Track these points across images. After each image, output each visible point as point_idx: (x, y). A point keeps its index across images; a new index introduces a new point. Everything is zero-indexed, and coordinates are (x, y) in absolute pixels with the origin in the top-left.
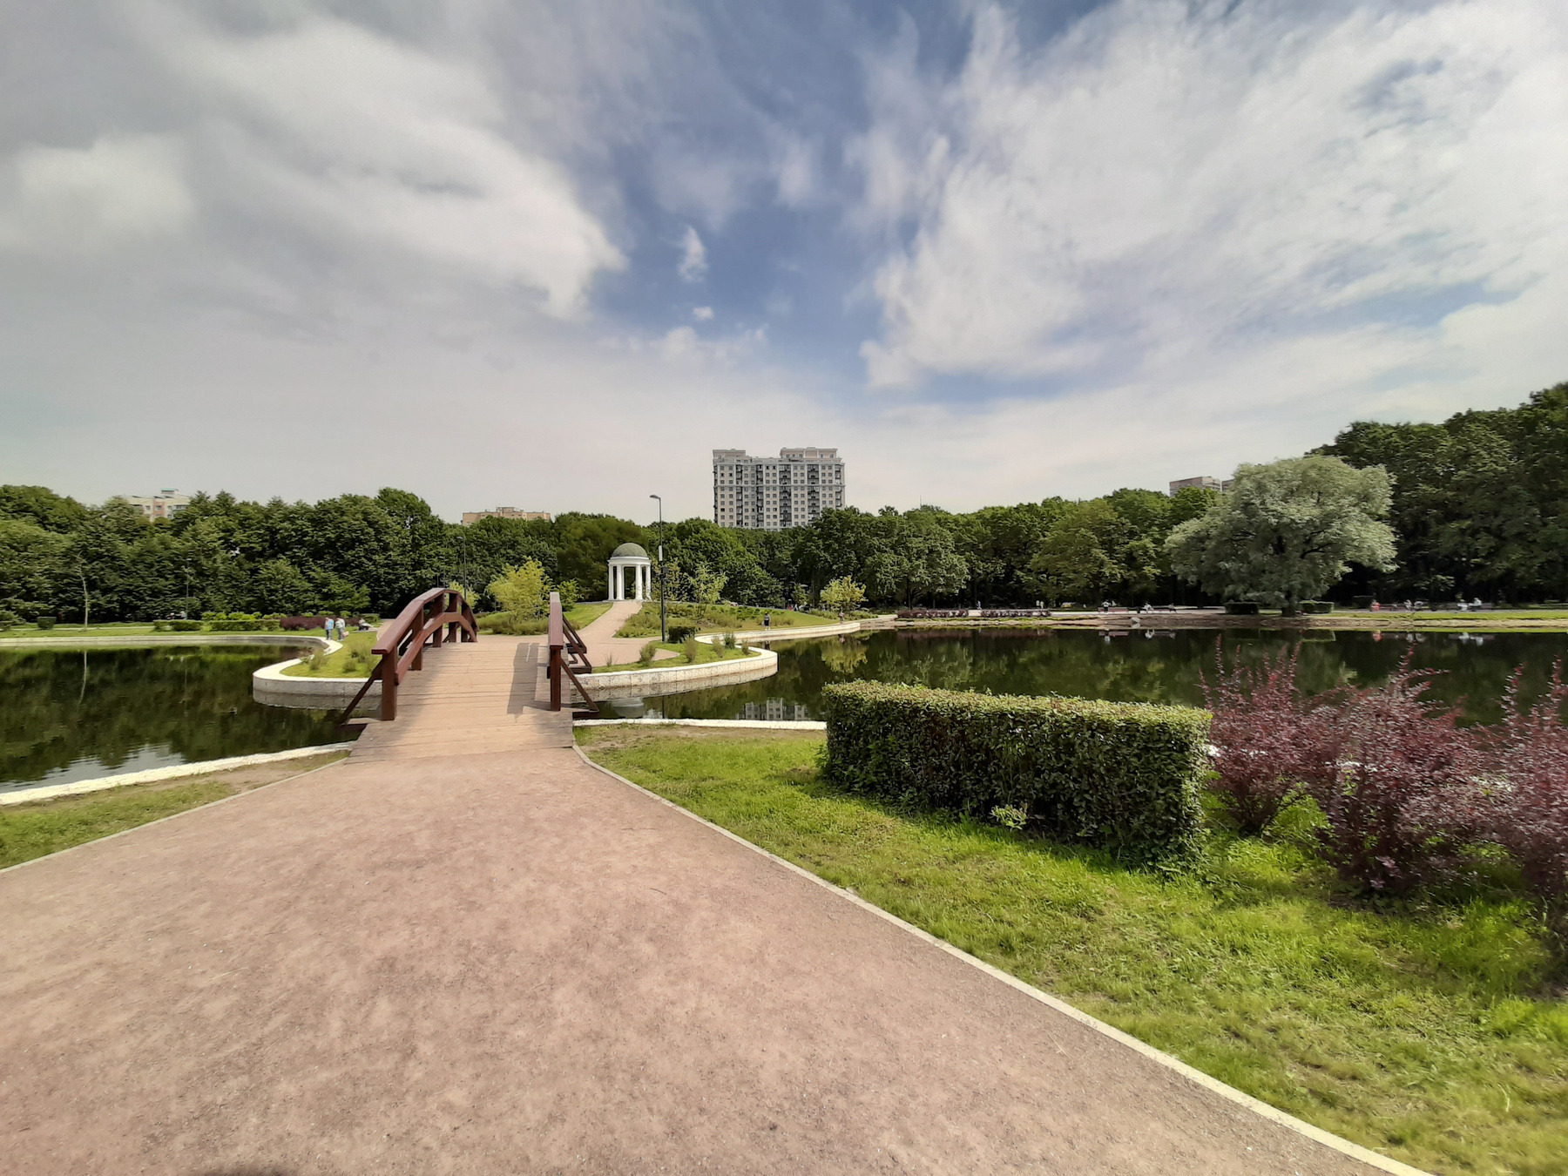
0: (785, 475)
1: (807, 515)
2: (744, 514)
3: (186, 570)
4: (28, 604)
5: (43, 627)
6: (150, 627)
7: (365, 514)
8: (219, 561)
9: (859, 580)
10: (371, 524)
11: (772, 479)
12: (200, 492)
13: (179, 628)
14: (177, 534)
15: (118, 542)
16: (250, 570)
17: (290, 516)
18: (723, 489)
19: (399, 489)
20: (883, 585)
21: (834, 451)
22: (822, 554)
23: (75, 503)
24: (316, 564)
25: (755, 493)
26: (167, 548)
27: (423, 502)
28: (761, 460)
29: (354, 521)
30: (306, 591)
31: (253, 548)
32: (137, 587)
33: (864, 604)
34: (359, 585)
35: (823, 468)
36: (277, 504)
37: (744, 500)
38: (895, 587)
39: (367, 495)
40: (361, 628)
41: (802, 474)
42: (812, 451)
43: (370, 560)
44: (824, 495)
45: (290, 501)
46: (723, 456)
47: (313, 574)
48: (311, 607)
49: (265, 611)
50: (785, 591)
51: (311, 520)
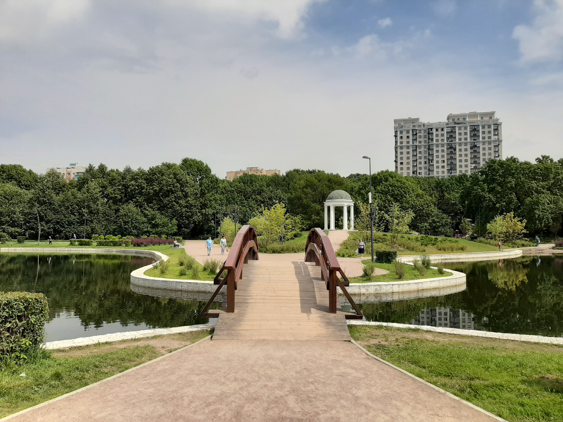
0: (451, 135)
1: (469, 165)
2: (418, 166)
3: (84, 210)
4: (13, 229)
5: (20, 242)
6: (68, 243)
7: (175, 174)
8: (100, 205)
9: (520, 215)
10: (178, 181)
11: (439, 138)
12: (90, 165)
13: (82, 244)
14: (79, 190)
15: (53, 195)
16: (115, 210)
17: (135, 176)
18: (401, 148)
19: (193, 158)
20: (540, 220)
21: (493, 113)
22: (487, 195)
23: (33, 173)
24: (148, 206)
25: (427, 150)
26: (75, 198)
27: (207, 166)
28: (432, 124)
29: (168, 179)
30: (143, 223)
31: (116, 197)
32: (61, 220)
33: (525, 235)
34: (171, 219)
35: (483, 127)
36: (128, 170)
37: (418, 155)
38: (551, 221)
39: (175, 163)
40: (175, 246)
41: (466, 134)
42: (474, 115)
43: (177, 203)
44: (484, 149)
45: (135, 168)
46: (402, 124)
47: (147, 212)
48: (146, 232)
49: (123, 235)
50: (453, 224)
51: (146, 179)
